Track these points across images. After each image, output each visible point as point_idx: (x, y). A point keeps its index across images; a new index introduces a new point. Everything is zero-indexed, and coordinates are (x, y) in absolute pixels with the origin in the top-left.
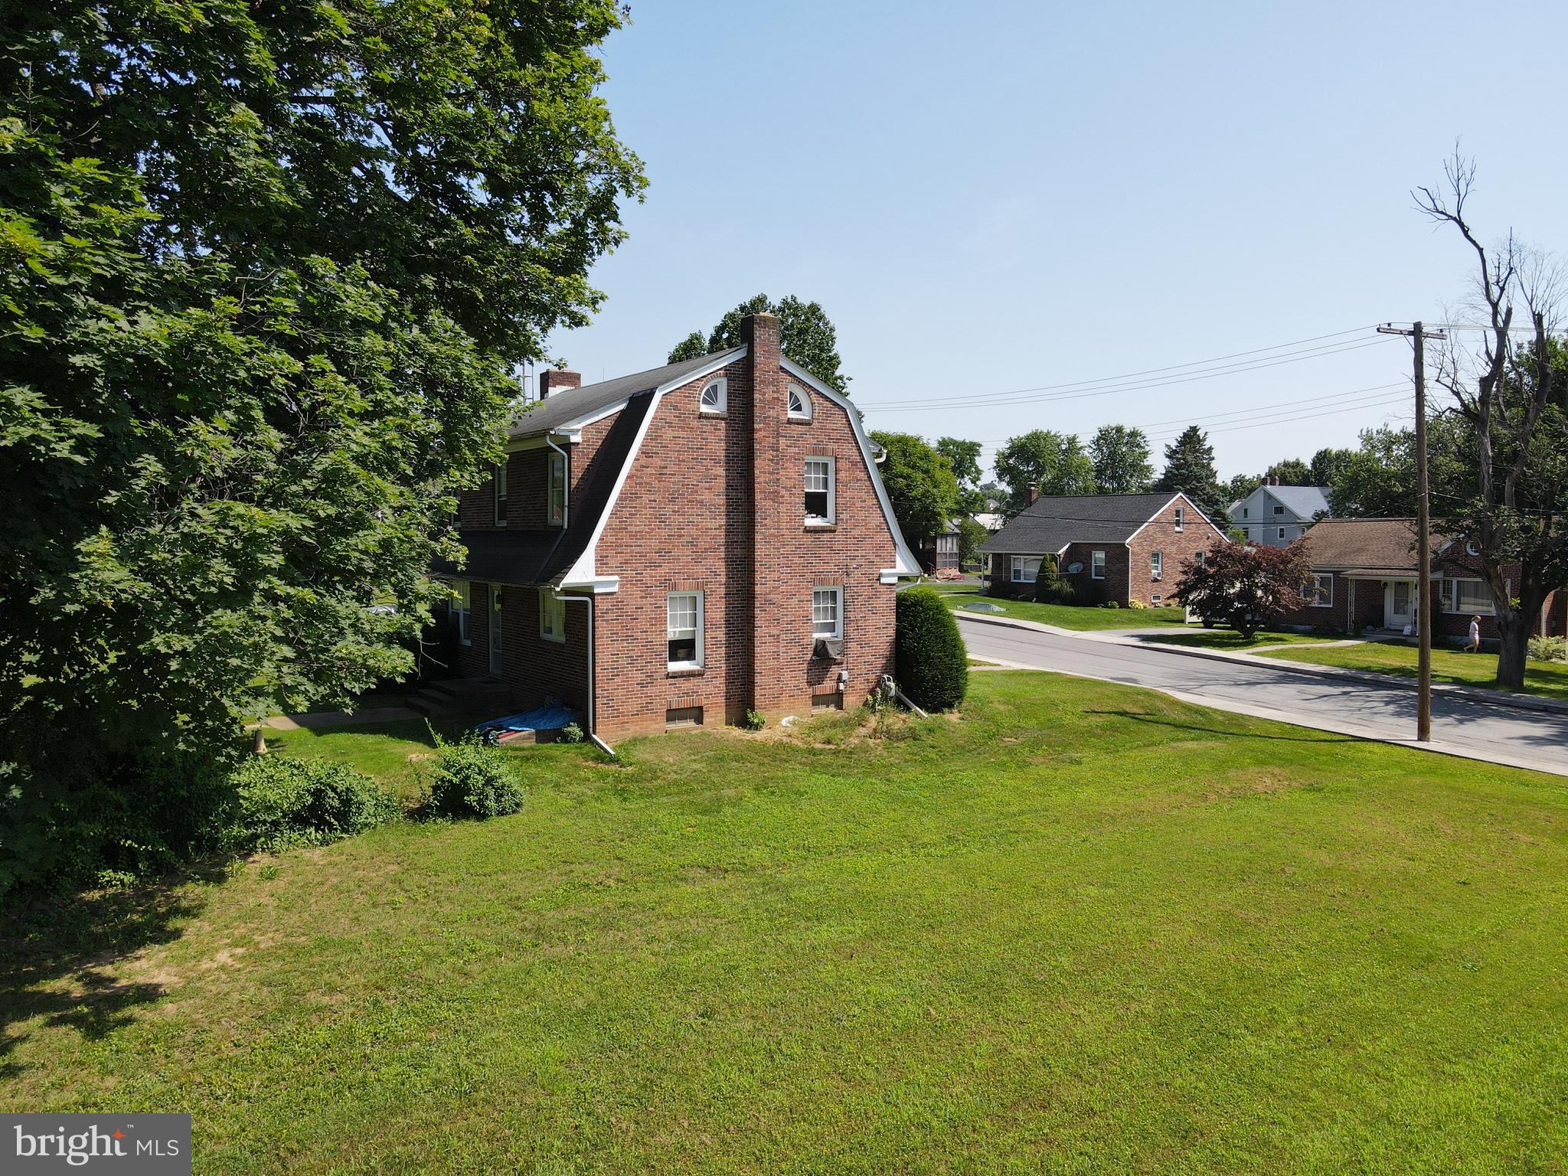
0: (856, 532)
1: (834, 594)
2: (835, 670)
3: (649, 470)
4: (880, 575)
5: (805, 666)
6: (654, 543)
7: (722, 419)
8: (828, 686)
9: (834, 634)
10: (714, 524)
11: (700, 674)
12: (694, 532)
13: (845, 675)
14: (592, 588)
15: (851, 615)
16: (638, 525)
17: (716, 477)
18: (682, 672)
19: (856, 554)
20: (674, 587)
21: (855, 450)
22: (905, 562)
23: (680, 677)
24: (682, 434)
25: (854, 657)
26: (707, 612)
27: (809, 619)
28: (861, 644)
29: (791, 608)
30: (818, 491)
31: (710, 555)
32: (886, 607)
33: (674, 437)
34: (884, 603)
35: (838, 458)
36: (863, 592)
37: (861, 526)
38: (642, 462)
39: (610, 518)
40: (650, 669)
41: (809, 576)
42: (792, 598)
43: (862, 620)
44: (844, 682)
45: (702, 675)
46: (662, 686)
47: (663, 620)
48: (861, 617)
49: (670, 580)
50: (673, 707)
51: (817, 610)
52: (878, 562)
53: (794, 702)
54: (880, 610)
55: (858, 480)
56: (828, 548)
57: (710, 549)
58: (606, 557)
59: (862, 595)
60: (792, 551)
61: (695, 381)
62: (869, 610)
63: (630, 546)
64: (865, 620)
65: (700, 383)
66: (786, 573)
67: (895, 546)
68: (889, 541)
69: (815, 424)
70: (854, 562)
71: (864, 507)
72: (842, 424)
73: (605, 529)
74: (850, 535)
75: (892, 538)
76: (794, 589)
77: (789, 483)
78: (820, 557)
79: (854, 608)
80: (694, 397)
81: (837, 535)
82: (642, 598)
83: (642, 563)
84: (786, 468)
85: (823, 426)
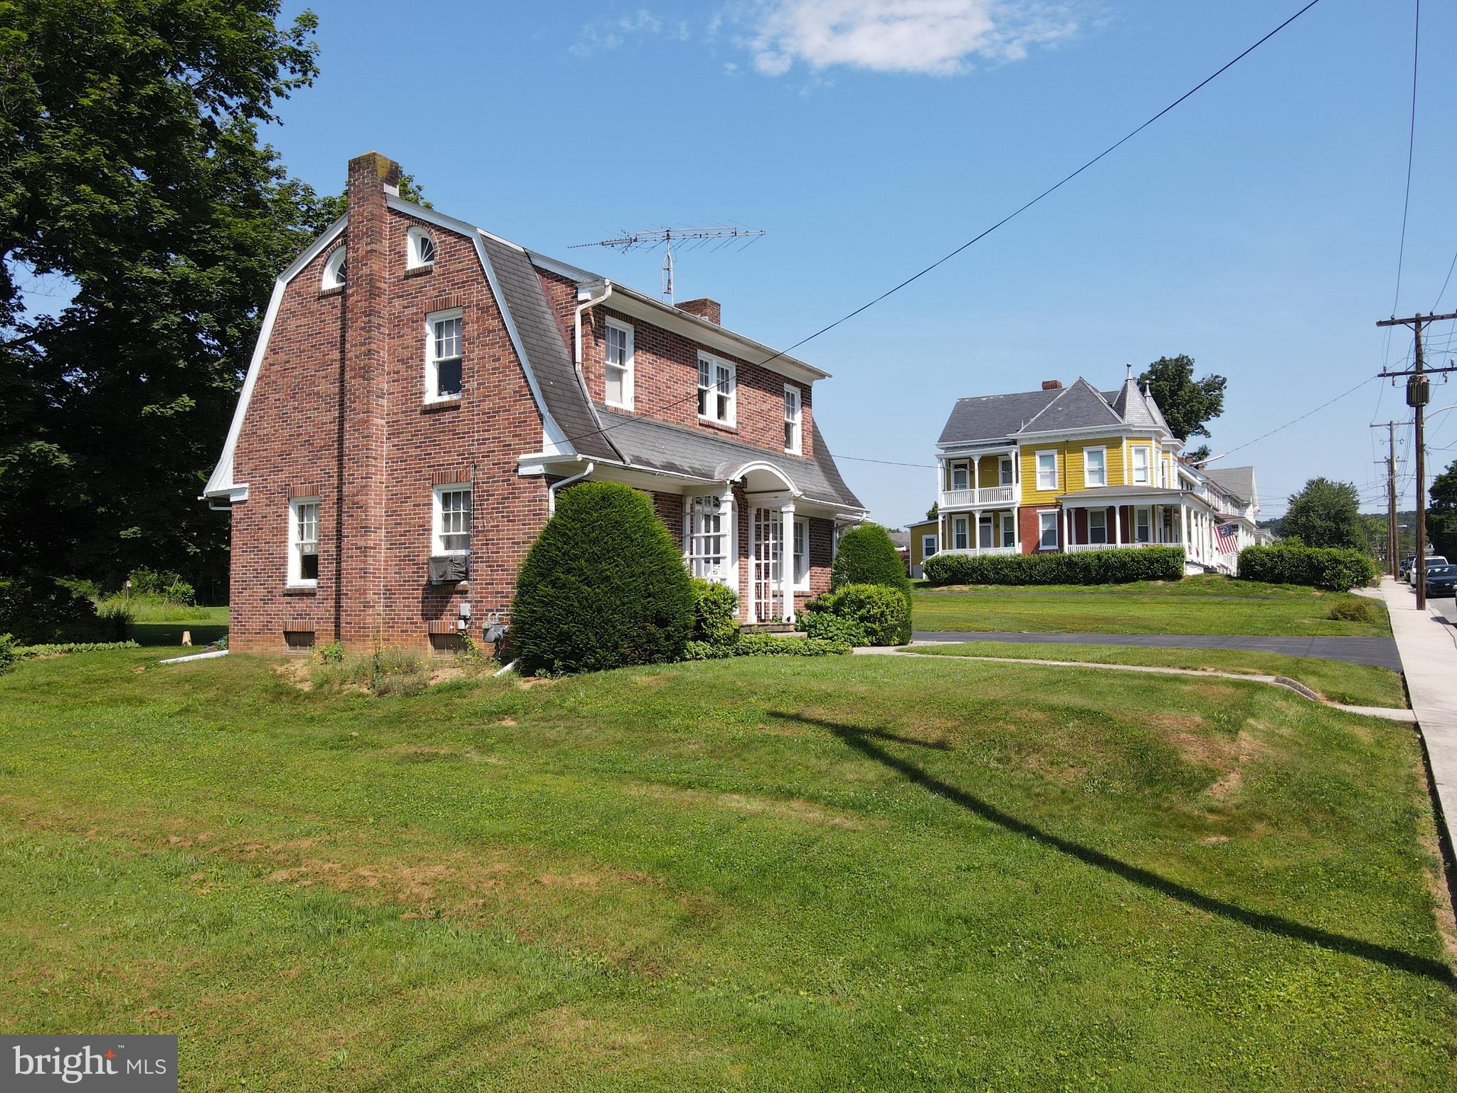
2: (456, 601)
5: (419, 593)
6: (277, 446)
7: (339, 294)
11: (312, 594)
13: (467, 609)
14: (229, 496)
15: (479, 524)
16: (266, 428)
18: (294, 590)
19: (486, 435)
20: (293, 493)
21: (484, 292)
22: (556, 441)
23: (295, 595)
24: (304, 321)
25: (482, 584)
26: (321, 521)
27: (426, 530)
28: (490, 566)
29: (405, 515)
30: (451, 357)
31: (325, 454)
32: (529, 511)
33: (297, 327)
34: (525, 506)
35: (464, 308)
36: (495, 490)
37: (494, 395)
38: (270, 361)
39: (244, 423)
40: (271, 584)
41: (427, 472)
42: (407, 502)
43: (493, 531)
44: (465, 619)
45: (314, 594)
46: (281, 605)
47: (283, 531)
48: (492, 526)
49: (289, 485)
50: (289, 629)
51: (446, 518)
52: (518, 444)
53: (407, 640)
54: (520, 516)
55: (490, 332)
56: (449, 431)
57: (325, 446)
58: (242, 464)
59: (494, 495)
60: (407, 440)
61: (315, 258)
62: (503, 517)
63: (259, 451)
64: (497, 531)
65: (321, 260)
66: (400, 470)
67: (541, 419)
68: (533, 412)
69: (436, 270)
70: (484, 449)
71: (499, 368)
72: (469, 260)
73: (240, 436)
74: (478, 410)
75: (537, 407)
76: (409, 489)
77: (406, 354)
78: (440, 445)
79: (482, 514)
80: (315, 277)
81: (461, 412)
82: (266, 505)
83: (267, 468)
84: (403, 336)
85: (446, 270)
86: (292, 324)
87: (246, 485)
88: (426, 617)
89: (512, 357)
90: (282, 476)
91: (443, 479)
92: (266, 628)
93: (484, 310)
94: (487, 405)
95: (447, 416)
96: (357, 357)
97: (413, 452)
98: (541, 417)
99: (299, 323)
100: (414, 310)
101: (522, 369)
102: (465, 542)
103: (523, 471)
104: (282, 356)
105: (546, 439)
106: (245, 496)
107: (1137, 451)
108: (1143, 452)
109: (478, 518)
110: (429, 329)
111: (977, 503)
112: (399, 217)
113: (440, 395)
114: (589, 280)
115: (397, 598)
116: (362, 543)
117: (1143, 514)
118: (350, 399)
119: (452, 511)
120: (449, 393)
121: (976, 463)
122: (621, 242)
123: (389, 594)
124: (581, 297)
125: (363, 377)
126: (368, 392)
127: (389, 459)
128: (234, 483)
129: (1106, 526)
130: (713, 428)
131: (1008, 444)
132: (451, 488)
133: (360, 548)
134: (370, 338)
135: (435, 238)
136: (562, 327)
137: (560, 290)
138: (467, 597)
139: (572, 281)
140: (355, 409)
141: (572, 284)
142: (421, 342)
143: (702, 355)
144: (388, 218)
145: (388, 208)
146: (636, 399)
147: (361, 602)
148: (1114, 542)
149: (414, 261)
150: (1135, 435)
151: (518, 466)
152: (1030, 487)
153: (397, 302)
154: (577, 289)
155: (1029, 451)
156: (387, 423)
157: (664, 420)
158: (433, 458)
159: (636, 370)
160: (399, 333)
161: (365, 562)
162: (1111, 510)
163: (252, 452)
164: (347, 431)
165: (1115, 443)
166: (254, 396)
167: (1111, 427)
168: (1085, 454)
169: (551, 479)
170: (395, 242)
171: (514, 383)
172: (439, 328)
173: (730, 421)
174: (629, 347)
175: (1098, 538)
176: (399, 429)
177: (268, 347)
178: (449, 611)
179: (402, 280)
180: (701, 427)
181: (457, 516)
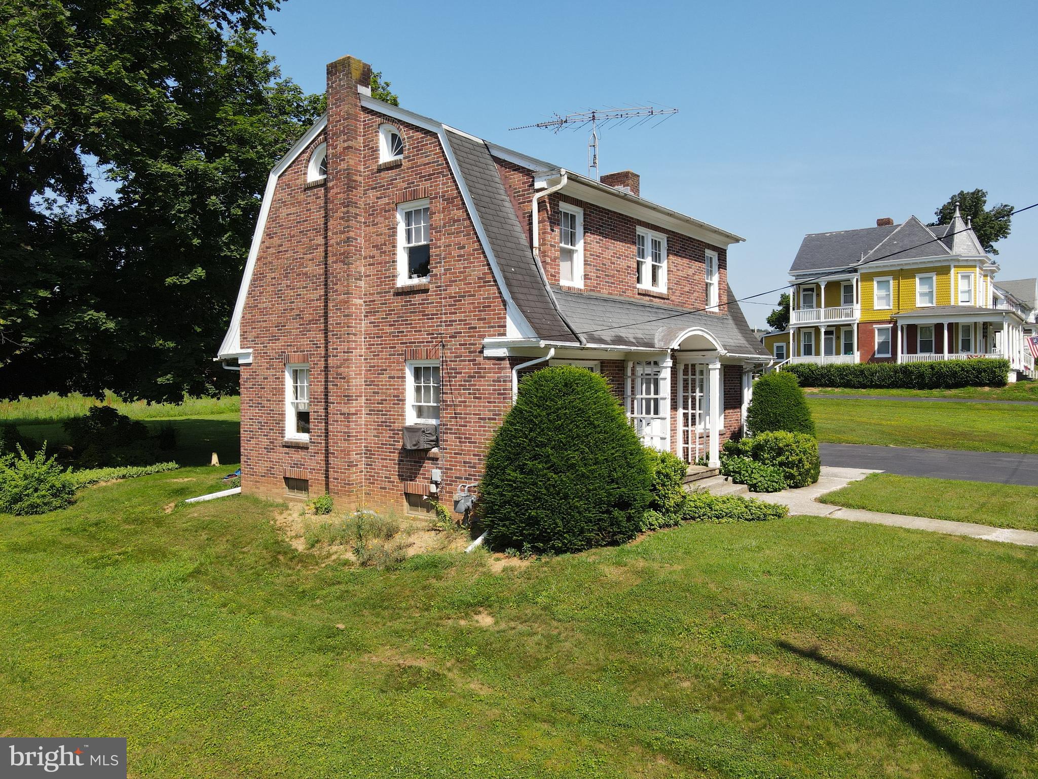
1: (438, 371)
2: (428, 466)
5: (396, 456)
11: (305, 447)
13: (438, 475)
14: (237, 359)
18: (291, 442)
20: (288, 360)
21: (450, 183)
22: (518, 326)
23: (293, 447)
24: (292, 210)
25: (451, 453)
26: (311, 385)
27: (400, 400)
28: (460, 438)
29: (382, 385)
30: (420, 244)
31: (313, 327)
32: (494, 390)
33: (287, 215)
34: (490, 385)
35: (431, 199)
36: (462, 369)
37: (460, 280)
38: (267, 244)
39: (248, 298)
40: (272, 436)
41: (399, 348)
42: (383, 374)
43: (461, 406)
44: (436, 483)
45: (307, 448)
46: (280, 454)
47: (281, 391)
48: (460, 402)
49: (285, 352)
50: (288, 476)
51: (418, 389)
52: (482, 327)
53: (385, 496)
54: (485, 394)
55: (455, 221)
56: (420, 312)
57: (313, 320)
58: (246, 332)
59: (461, 373)
60: (382, 318)
61: (301, 154)
62: (470, 394)
63: (260, 322)
64: (465, 406)
65: (306, 156)
66: (377, 345)
67: (505, 305)
68: (496, 298)
69: (405, 164)
70: (451, 330)
71: (463, 256)
72: (435, 154)
73: (245, 308)
74: (445, 294)
75: (500, 293)
76: (385, 363)
77: (380, 240)
78: (411, 324)
79: (451, 389)
80: (301, 171)
81: (430, 295)
82: (267, 369)
83: (266, 337)
84: (377, 224)
85: (414, 164)
86: (284, 212)
87: (250, 350)
88: (402, 478)
89: (476, 245)
90: (279, 344)
91: (414, 355)
92: (269, 472)
93: (450, 201)
94: (453, 290)
95: (418, 298)
96: (338, 244)
97: (388, 329)
98: (504, 303)
99: (289, 211)
100: (386, 200)
101: (485, 257)
102: (435, 412)
103: (488, 353)
104: (276, 241)
105: (509, 322)
106: (250, 360)
107: (963, 277)
108: (968, 277)
109: (446, 393)
110: (400, 218)
111: (823, 319)
112: (372, 115)
113: (410, 277)
114: (545, 170)
115: (377, 459)
116: (345, 410)
117: (967, 329)
118: (332, 281)
119: (422, 384)
120: (419, 277)
121: (823, 287)
122: (553, 123)
123: (369, 453)
124: (538, 185)
125: (343, 262)
126: (348, 275)
127: (367, 334)
128: (242, 348)
129: (933, 339)
130: (649, 296)
131: (850, 272)
132: (422, 364)
133: (344, 414)
134: (348, 227)
135: (404, 134)
136: (520, 213)
137: (517, 179)
138: (438, 464)
139: (529, 170)
140: (336, 291)
141: (528, 173)
142: (393, 230)
143: (640, 230)
144: (362, 116)
145: (362, 107)
146: (586, 277)
147: (346, 462)
148: (942, 352)
149: (386, 155)
150: (961, 264)
151: (483, 348)
152: (868, 307)
153: (371, 194)
154: (533, 177)
155: (868, 277)
156: (365, 302)
157: (609, 293)
158: (405, 336)
159: (585, 250)
160: (374, 221)
161: (348, 426)
162: (939, 327)
163: (254, 322)
164: (331, 310)
165: (944, 270)
166: (254, 274)
167: (942, 257)
168: (917, 280)
169: (514, 361)
170: (369, 138)
171: (478, 270)
172: (408, 216)
173: (662, 288)
174: (579, 229)
175: (926, 348)
176: (375, 308)
177: (264, 232)
178: (422, 474)
179: (375, 173)
180: (639, 297)
181: (427, 389)
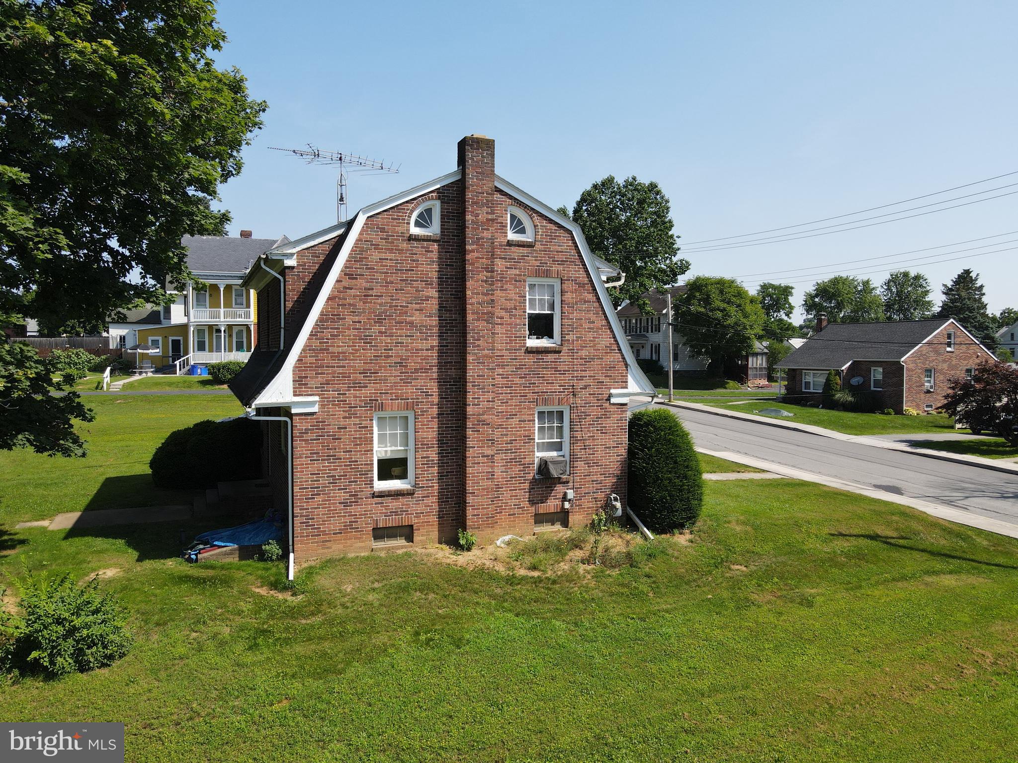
0: (584, 353)
1: (561, 414)
2: (560, 489)
3: (353, 292)
4: (610, 396)
5: (527, 485)
6: (359, 364)
7: (434, 241)
8: (552, 505)
9: (561, 453)
10: (426, 345)
11: (410, 493)
12: (403, 353)
13: (571, 494)
14: (290, 408)
15: (578, 435)
16: (340, 346)
17: (427, 298)
18: (389, 491)
19: (583, 374)
20: (381, 407)
21: (582, 272)
22: (637, 382)
23: (388, 496)
24: (389, 256)
25: (581, 476)
26: (417, 431)
27: (531, 439)
28: (588, 463)
29: (511, 428)
30: (544, 312)
31: (420, 376)
32: (617, 426)
33: (380, 259)
34: (616, 423)
35: (562, 280)
36: (591, 412)
37: (590, 347)
38: (346, 284)
39: (309, 339)
40: (354, 488)
41: (530, 396)
42: (513, 418)
43: (590, 440)
44: (569, 500)
45: (414, 494)
46: (368, 505)
47: (369, 440)
48: (588, 437)
49: (377, 400)
50: (381, 525)
51: (541, 429)
52: (609, 382)
54: (611, 430)
55: (585, 302)
56: (553, 368)
57: (422, 369)
58: (306, 377)
59: (590, 415)
60: (513, 371)
61: (404, 203)
62: (598, 430)
64: (593, 440)
65: (411, 206)
66: (506, 393)
67: (627, 367)
68: (620, 362)
69: (537, 246)
70: (583, 383)
71: (593, 328)
72: (566, 246)
73: (305, 350)
74: (577, 356)
75: (624, 358)
76: (514, 409)
77: (510, 305)
78: (544, 377)
79: (582, 428)
80: (404, 219)
81: (562, 356)
82: (345, 418)
83: (346, 384)
84: (506, 290)
85: (548, 248)
87: (317, 398)
88: (532, 502)
89: (604, 322)
90: (366, 392)
91: (545, 402)
92: (349, 528)
93: (582, 285)
95: (550, 357)
96: (479, 303)
97: (517, 380)
99: (383, 256)
100: (517, 272)
101: (612, 331)
102: (558, 447)
103: (613, 400)
104: (362, 283)
105: (630, 379)
106: (315, 409)
109: (576, 431)
110: (527, 289)
111: (222, 319)
112: (501, 194)
113: (529, 338)
115: (504, 491)
116: (490, 452)
118: (473, 337)
119: (547, 425)
120: (537, 338)
121: (222, 289)
125: (486, 321)
128: (295, 395)
135: (536, 221)
138: (569, 486)
140: (479, 346)
142: (524, 298)
147: (489, 498)
151: (609, 397)
153: (498, 262)
158: (537, 387)
160: (502, 287)
163: (322, 367)
164: (471, 363)
166: (322, 314)
170: (498, 213)
171: (606, 340)
172: (530, 287)
176: (504, 362)
177: (342, 271)
178: (553, 496)
179: (505, 246)
181: (551, 428)
